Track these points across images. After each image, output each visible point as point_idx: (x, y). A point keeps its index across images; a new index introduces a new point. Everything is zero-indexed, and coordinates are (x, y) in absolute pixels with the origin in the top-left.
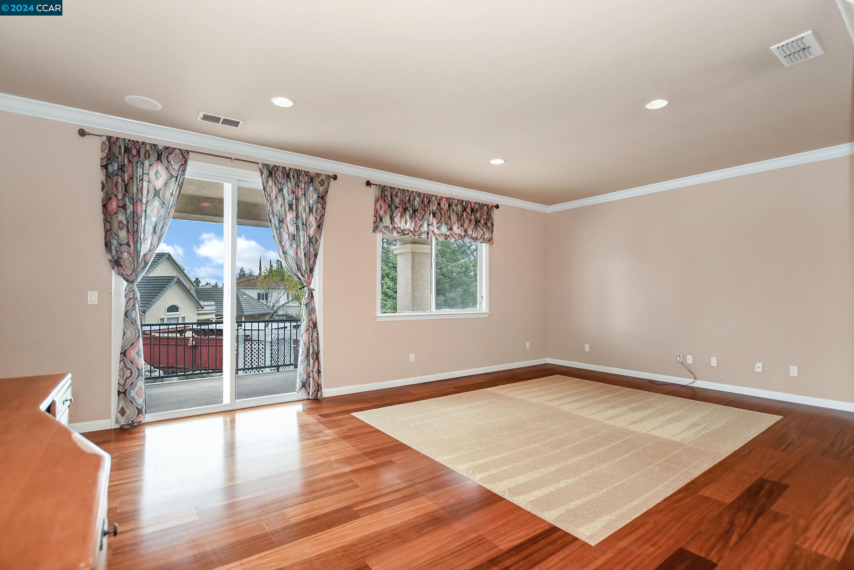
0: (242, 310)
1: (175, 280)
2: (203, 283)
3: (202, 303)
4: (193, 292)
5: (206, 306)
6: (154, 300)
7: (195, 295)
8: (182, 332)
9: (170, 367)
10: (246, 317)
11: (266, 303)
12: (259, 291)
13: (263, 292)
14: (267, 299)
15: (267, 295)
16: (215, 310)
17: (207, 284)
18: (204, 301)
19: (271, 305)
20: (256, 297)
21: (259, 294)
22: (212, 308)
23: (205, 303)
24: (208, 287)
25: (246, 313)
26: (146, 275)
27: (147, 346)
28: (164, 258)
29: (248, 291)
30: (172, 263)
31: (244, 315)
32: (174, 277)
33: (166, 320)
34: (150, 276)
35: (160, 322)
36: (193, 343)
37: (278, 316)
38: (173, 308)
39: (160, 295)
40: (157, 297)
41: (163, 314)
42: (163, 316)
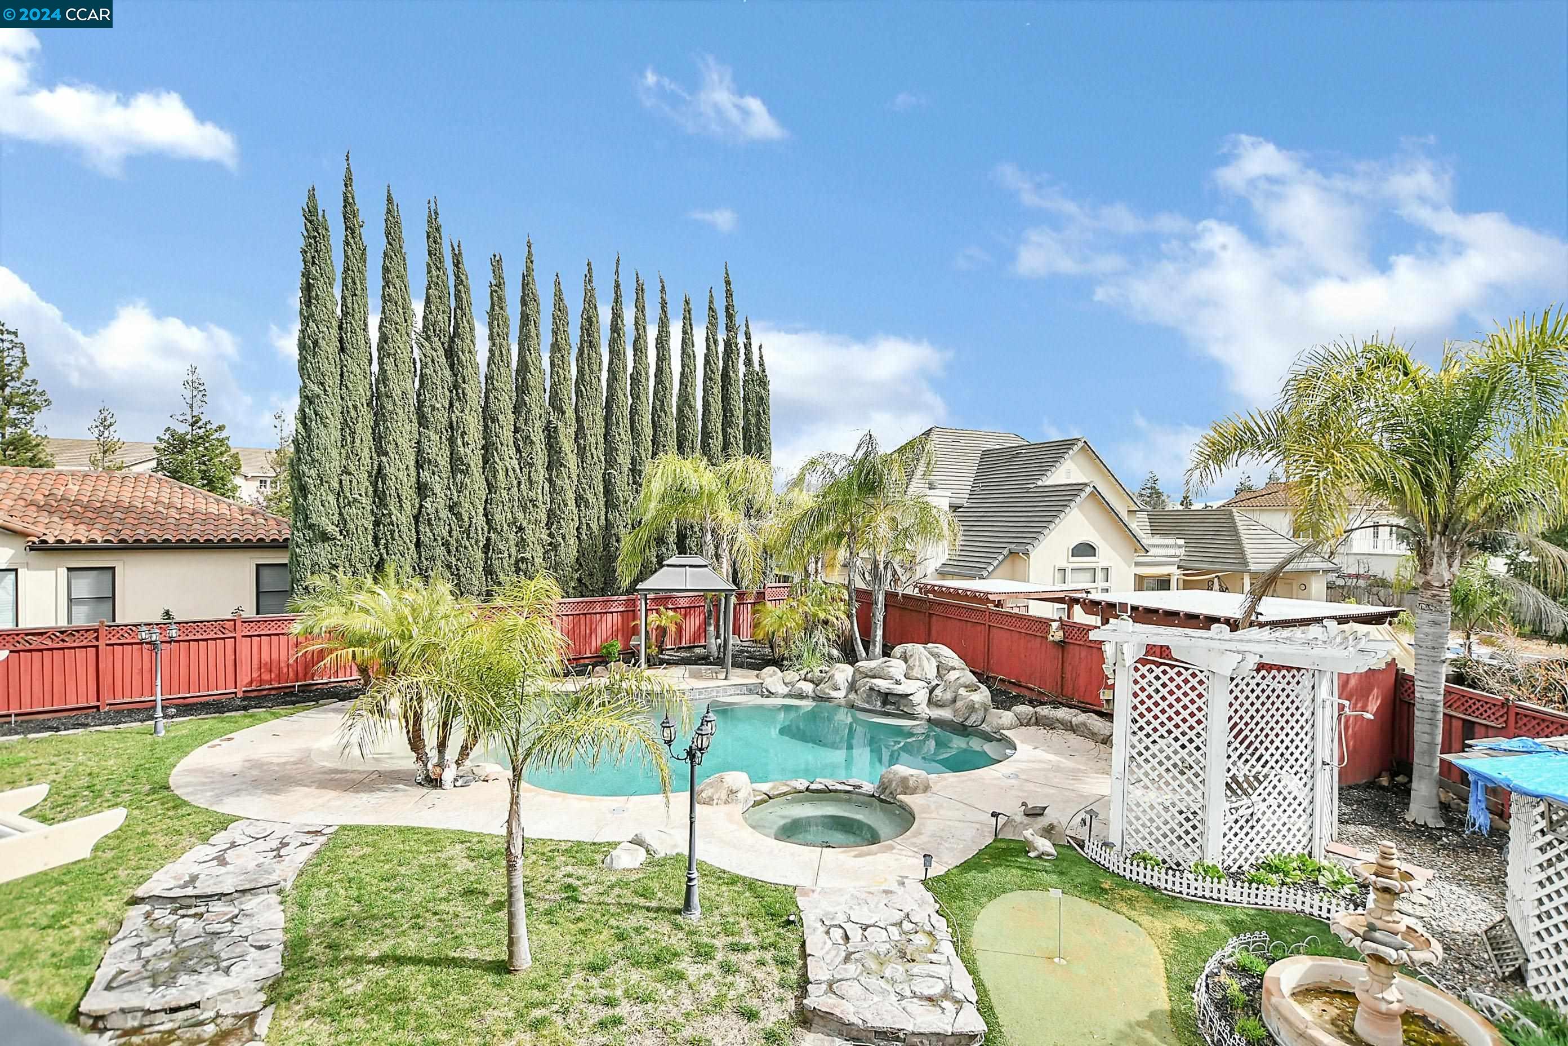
0: (1245, 558)
1: (1089, 489)
3: (1148, 541)
8: (1066, 602)
9: (1014, 684)
10: (1254, 576)
16: (1181, 556)
22: (1173, 551)
25: (1253, 567)
26: (1040, 483)
27: (979, 628)
28: (1075, 448)
29: (1267, 519)
30: (1091, 457)
31: (1249, 571)
32: (1086, 485)
33: (1068, 573)
34: (1047, 483)
35: (1058, 576)
36: (1059, 636)
37: (1343, 577)
38: (1085, 549)
39: (1057, 520)
40: (1052, 526)
41: (1064, 560)
42: (1063, 564)
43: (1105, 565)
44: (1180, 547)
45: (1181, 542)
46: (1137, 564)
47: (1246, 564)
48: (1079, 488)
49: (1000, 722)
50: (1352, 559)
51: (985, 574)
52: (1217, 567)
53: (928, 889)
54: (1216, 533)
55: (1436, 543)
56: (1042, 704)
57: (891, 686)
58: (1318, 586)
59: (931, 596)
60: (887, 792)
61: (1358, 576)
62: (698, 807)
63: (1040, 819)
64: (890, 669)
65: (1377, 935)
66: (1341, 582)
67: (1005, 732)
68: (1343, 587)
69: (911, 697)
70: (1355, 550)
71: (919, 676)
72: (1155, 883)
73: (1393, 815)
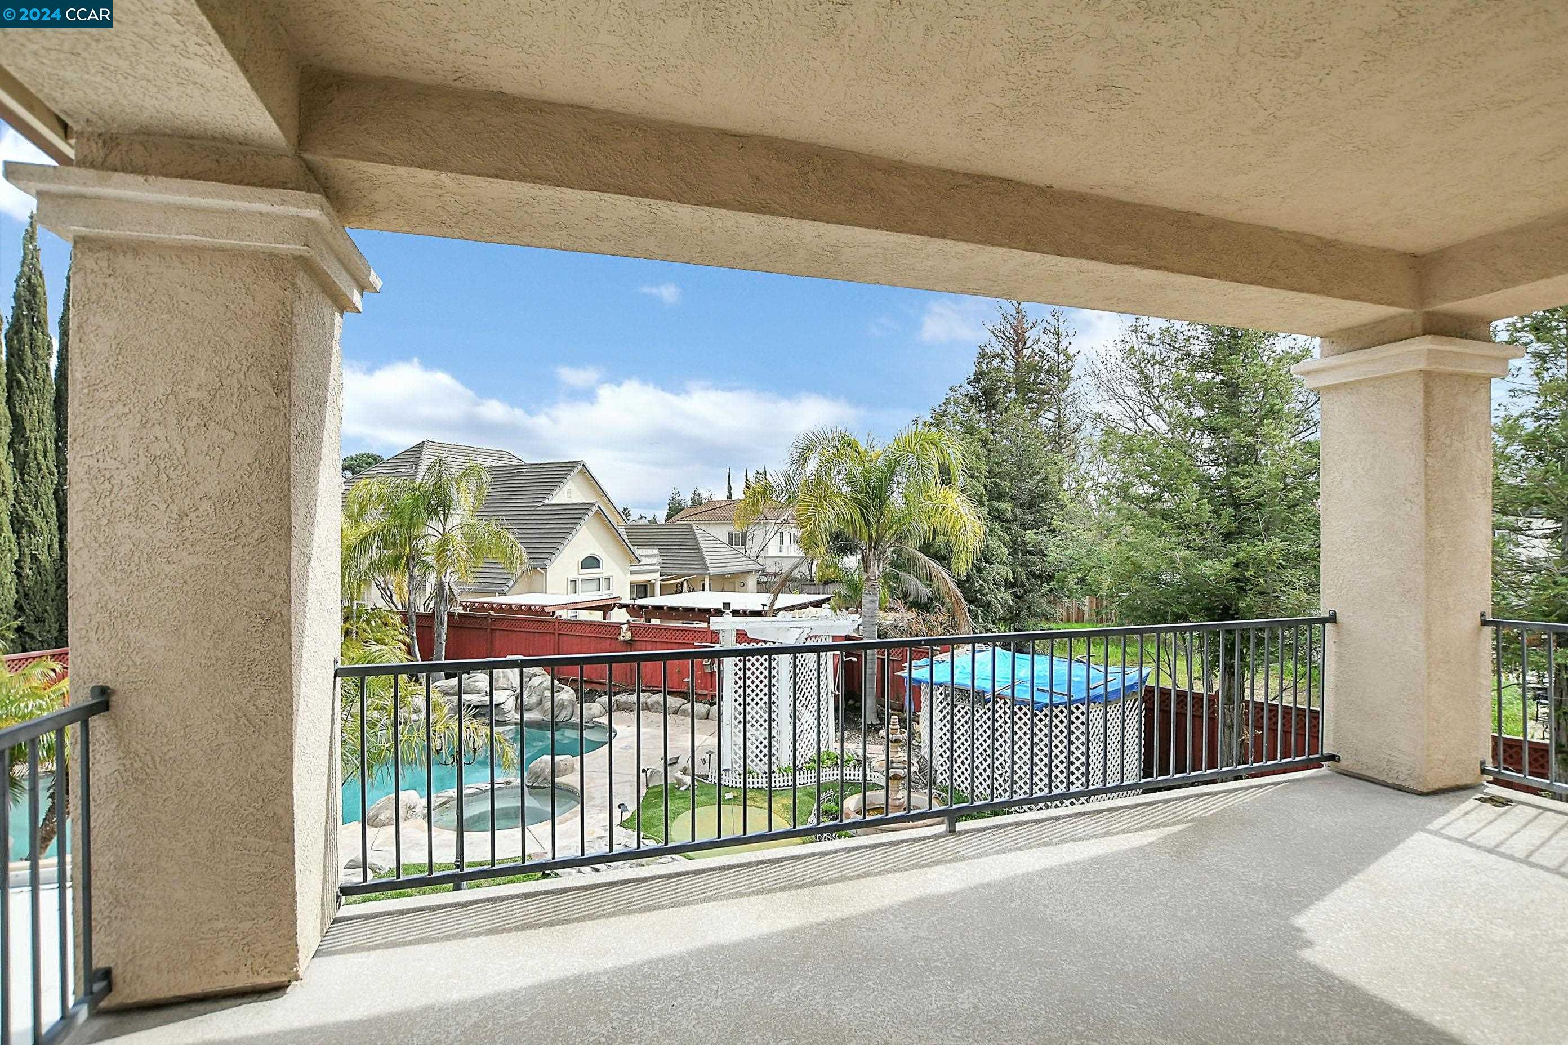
0: (705, 564)
1: (594, 509)
2: (634, 515)
3: (638, 552)
4: (622, 531)
5: (645, 556)
6: (561, 547)
7: (625, 537)
8: (606, 609)
9: (586, 681)
10: (712, 577)
11: (743, 551)
12: (731, 529)
13: (736, 529)
14: (744, 544)
15: (744, 537)
16: (659, 564)
17: (641, 518)
18: (641, 547)
19: (753, 554)
20: (726, 540)
21: (731, 536)
22: (654, 560)
23: (644, 552)
24: (642, 522)
25: (711, 571)
26: (546, 502)
27: (548, 637)
28: (576, 470)
29: (713, 530)
30: (588, 479)
31: (709, 574)
32: (592, 504)
33: (579, 583)
34: (553, 502)
35: (570, 587)
36: (628, 636)
37: (766, 575)
38: (591, 562)
39: (570, 537)
40: (566, 542)
41: (575, 572)
42: (574, 575)
43: (606, 575)
44: (655, 556)
45: (656, 552)
46: (631, 573)
47: (707, 569)
48: (586, 507)
49: (591, 712)
50: (769, 562)
51: (505, 589)
52: (686, 572)
53: (627, 828)
54: (682, 543)
55: (871, 553)
56: (618, 693)
57: (482, 699)
58: (751, 582)
59: (492, 613)
60: (540, 779)
61: (775, 574)
62: (369, 830)
63: (675, 766)
64: (477, 684)
65: (894, 765)
66: (764, 579)
67: (597, 720)
68: (765, 583)
69: (502, 706)
70: (770, 554)
71: (505, 686)
72: (760, 786)
73: (855, 723)
